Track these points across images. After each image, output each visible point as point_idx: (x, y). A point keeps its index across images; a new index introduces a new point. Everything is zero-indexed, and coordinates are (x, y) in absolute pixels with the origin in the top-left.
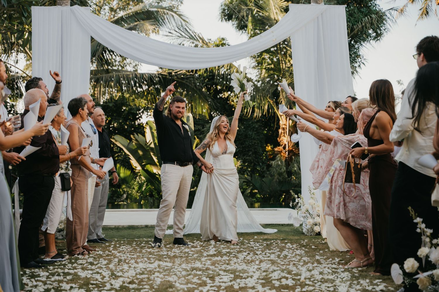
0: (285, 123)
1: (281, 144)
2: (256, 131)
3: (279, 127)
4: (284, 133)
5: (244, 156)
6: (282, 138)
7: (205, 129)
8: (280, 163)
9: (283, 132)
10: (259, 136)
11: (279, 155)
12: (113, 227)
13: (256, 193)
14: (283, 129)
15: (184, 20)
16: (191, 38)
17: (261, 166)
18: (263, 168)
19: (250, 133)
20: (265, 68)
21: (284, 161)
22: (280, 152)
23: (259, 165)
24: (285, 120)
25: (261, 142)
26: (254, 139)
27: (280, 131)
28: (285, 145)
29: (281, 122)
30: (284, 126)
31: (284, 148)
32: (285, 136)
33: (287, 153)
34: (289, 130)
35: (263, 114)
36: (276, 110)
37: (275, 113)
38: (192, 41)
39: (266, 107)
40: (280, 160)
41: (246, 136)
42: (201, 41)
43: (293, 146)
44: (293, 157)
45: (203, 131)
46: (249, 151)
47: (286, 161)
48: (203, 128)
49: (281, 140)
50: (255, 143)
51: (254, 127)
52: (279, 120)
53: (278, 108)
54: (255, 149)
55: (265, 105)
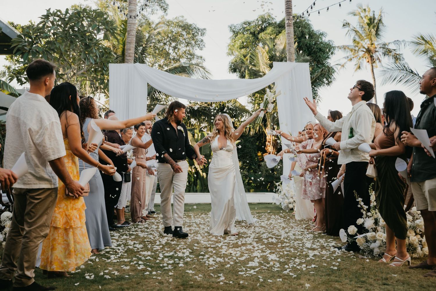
0: (270, 138)
1: (267, 151)
2: (251, 143)
3: (266, 141)
4: (269, 144)
5: (243, 159)
6: (268, 147)
10: (253, 146)
13: (251, 183)
14: (269, 142)
15: (207, 72)
17: (254, 166)
18: (256, 167)
23: (253, 165)
25: (254, 150)
26: (250, 148)
27: (267, 143)
28: (270, 152)
29: (267, 138)
30: (269, 140)
34: (273, 143)
35: (255, 132)
36: (264, 130)
37: (263, 131)
39: (258, 128)
46: (247, 156)
49: (267, 149)
50: (251, 151)
51: (250, 141)
52: (266, 136)
53: (266, 129)
54: (251, 154)
55: (257, 126)
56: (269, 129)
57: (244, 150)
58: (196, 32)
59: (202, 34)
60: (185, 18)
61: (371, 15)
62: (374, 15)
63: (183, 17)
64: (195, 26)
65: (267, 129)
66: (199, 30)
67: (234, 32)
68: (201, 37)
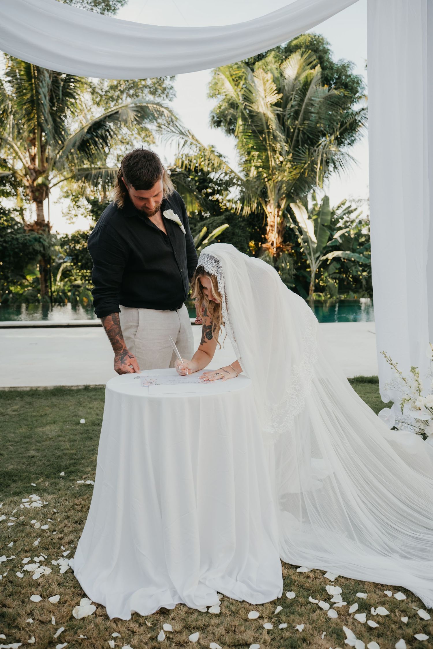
0: (273, 220)
1: (269, 241)
2: (242, 229)
3: (266, 225)
4: (272, 230)
6: (270, 234)
7: (197, 227)
8: (268, 259)
9: (271, 228)
10: (244, 233)
11: (267, 251)
14: (272, 226)
15: (175, 117)
16: (182, 133)
19: (237, 231)
20: (254, 166)
21: (272, 257)
22: (268, 249)
24: (273, 218)
25: (246, 239)
26: (240, 236)
27: (268, 228)
28: (273, 242)
29: (268, 219)
30: (272, 224)
31: (272, 244)
32: (272, 233)
33: (275, 249)
34: (277, 227)
35: (252, 212)
36: (264, 207)
37: (263, 210)
38: (181, 136)
39: (255, 205)
40: (268, 255)
41: (233, 234)
42: (190, 137)
43: (280, 243)
44: (281, 253)
45: (195, 230)
47: (274, 257)
48: (195, 226)
49: (269, 236)
50: (241, 240)
51: (240, 226)
52: (267, 217)
53: (266, 206)
54: (241, 245)
55: (254, 202)
56: (272, 206)
57: (232, 238)
65: (268, 207)
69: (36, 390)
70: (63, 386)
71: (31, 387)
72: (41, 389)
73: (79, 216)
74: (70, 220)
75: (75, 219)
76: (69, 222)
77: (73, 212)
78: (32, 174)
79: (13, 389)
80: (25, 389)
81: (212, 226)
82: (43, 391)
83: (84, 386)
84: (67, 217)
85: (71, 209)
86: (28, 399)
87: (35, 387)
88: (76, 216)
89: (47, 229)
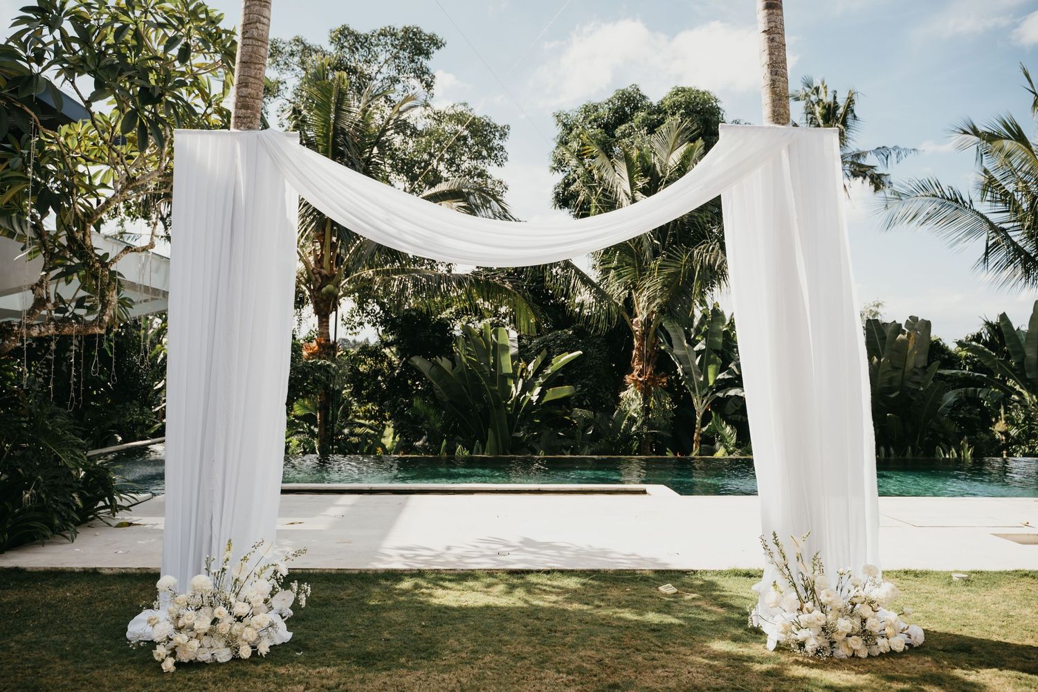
0: (640, 341)
1: (635, 370)
3: (631, 347)
4: (640, 355)
6: (638, 362)
7: (533, 344)
8: (634, 395)
9: (637, 354)
11: (633, 385)
12: (356, 572)
14: (639, 350)
17: (604, 393)
18: (607, 395)
22: (634, 381)
23: (602, 391)
24: (641, 338)
26: (595, 358)
27: (634, 353)
29: (635, 340)
30: (639, 346)
31: (640, 375)
32: (641, 360)
34: (647, 351)
40: (635, 392)
43: (651, 373)
44: (652, 388)
45: (530, 348)
49: (634, 364)
50: (597, 363)
51: (595, 343)
52: (632, 338)
53: (632, 321)
56: (640, 322)
58: (490, 132)
59: (503, 136)
60: (470, 106)
61: (828, 99)
62: (835, 98)
63: (465, 104)
64: (488, 121)
65: (634, 323)
66: (495, 127)
67: (565, 125)
68: (500, 142)
69: (366, 573)
70: (395, 570)
71: (360, 570)
72: (371, 572)
73: (366, 324)
74: (351, 329)
75: (359, 329)
76: (350, 331)
77: (357, 319)
78: (316, 280)
79: (339, 572)
80: (353, 572)
81: (555, 343)
82: (373, 575)
83: (418, 570)
84: (347, 325)
85: (354, 314)
86: (360, 583)
87: (364, 570)
88: (361, 324)
89: (332, 353)
